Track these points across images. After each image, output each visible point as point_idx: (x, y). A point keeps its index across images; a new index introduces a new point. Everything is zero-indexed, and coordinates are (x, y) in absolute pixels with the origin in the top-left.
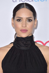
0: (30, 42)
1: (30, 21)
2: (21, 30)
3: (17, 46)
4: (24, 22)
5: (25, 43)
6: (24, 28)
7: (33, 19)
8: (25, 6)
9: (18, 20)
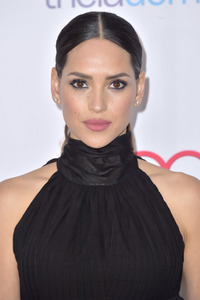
0: (119, 157)
1: (121, 85)
2: (85, 122)
3: (72, 171)
4: (98, 93)
5: (100, 161)
6: (98, 116)
7: (130, 79)
8: (101, 32)
9: (76, 85)
